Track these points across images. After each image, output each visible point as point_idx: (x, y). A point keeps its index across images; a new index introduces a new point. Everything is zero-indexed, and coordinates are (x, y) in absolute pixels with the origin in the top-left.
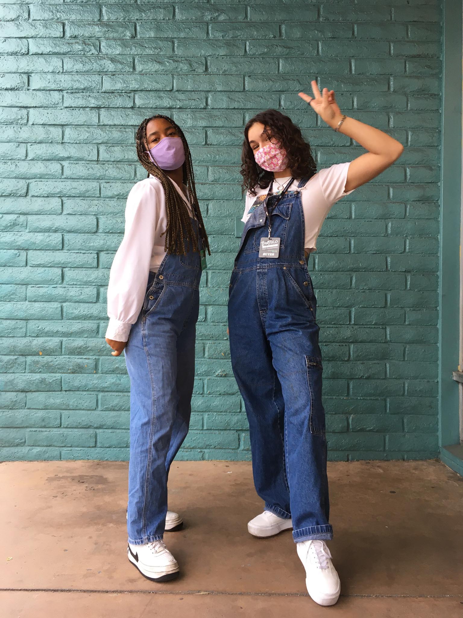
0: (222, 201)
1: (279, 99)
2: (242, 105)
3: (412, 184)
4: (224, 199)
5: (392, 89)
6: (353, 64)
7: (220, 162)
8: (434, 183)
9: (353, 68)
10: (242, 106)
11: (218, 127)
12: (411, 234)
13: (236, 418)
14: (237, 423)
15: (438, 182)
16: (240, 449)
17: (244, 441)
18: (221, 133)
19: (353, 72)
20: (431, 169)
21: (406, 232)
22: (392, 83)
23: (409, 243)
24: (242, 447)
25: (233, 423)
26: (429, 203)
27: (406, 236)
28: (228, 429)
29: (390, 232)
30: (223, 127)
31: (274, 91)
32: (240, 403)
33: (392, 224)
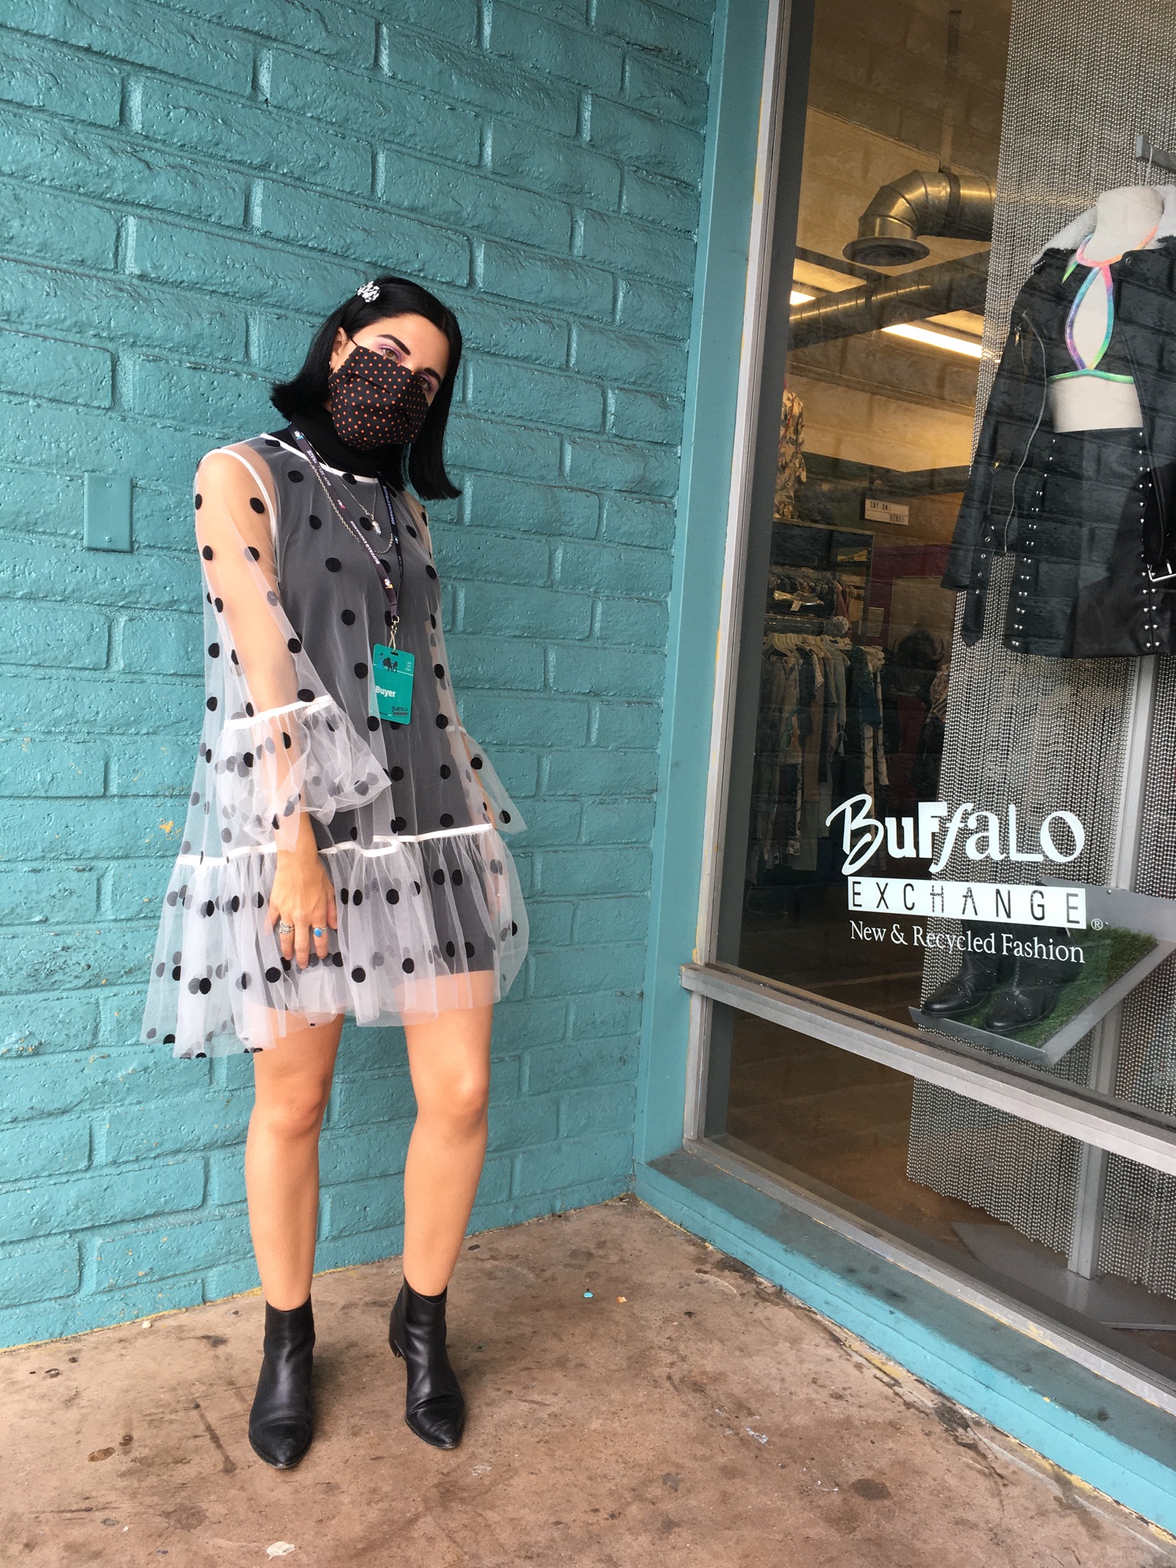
0: (31, 403)
1: (255, 62)
2: (121, 46)
3: (616, 440)
4: (41, 397)
5: (586, 136)
6: (487, 19)
7: (26, 244)
8: (667, 445)
9: (487, 30)
10: (118, 48)
11: (20, 105)
12: (608, 587)
13: (73, 1193)
14: (77, 1208)
15: (675, 446)
16: (82, 1293)
17: (100, 1263)
18: (35, 134)
19: (487, 44)
20: (664, 406)
21: (596, 581)
22: (587, 115)
23: (603, 613)
24: (90, 1284)
25: (62, 1210)
26: (653, 502)
27: (596, 592)
28: (40, 1234)
29: (558, 574)
30: (41, 109)
31: (236, 28)
32: (87, 1139)
33: (565, 553)
